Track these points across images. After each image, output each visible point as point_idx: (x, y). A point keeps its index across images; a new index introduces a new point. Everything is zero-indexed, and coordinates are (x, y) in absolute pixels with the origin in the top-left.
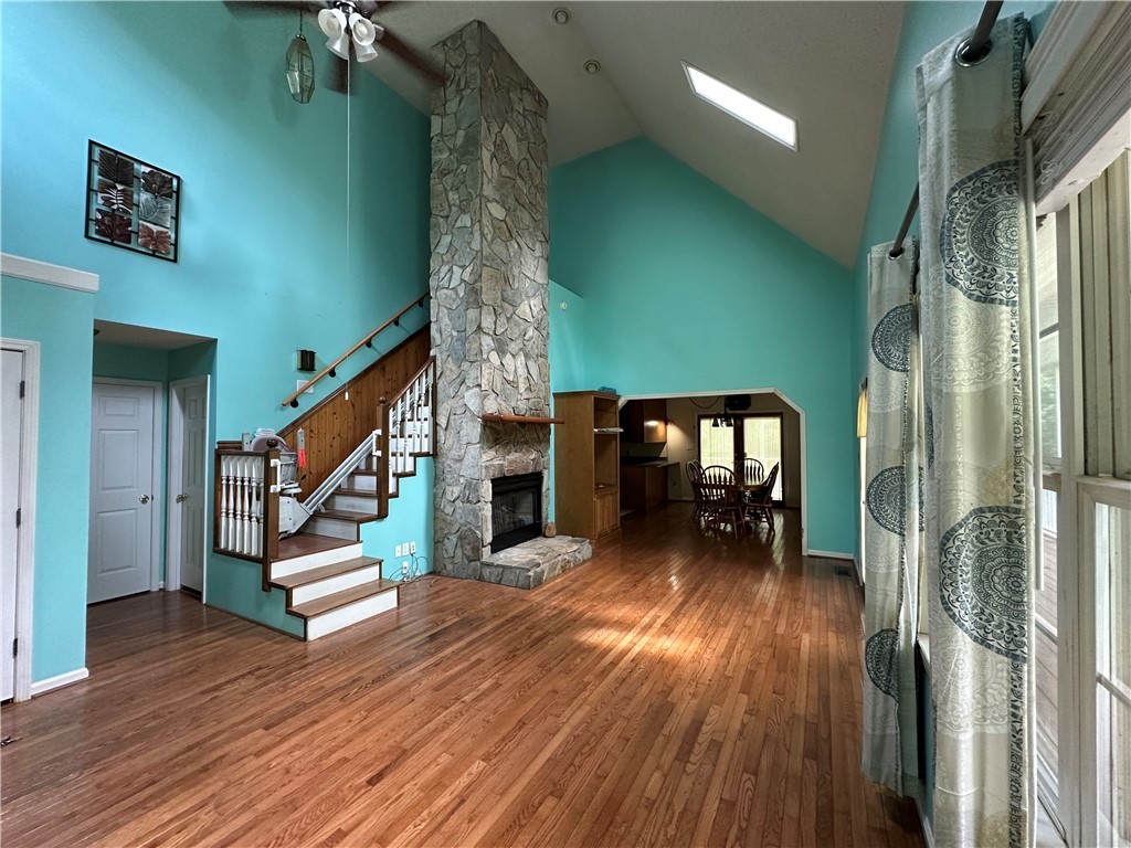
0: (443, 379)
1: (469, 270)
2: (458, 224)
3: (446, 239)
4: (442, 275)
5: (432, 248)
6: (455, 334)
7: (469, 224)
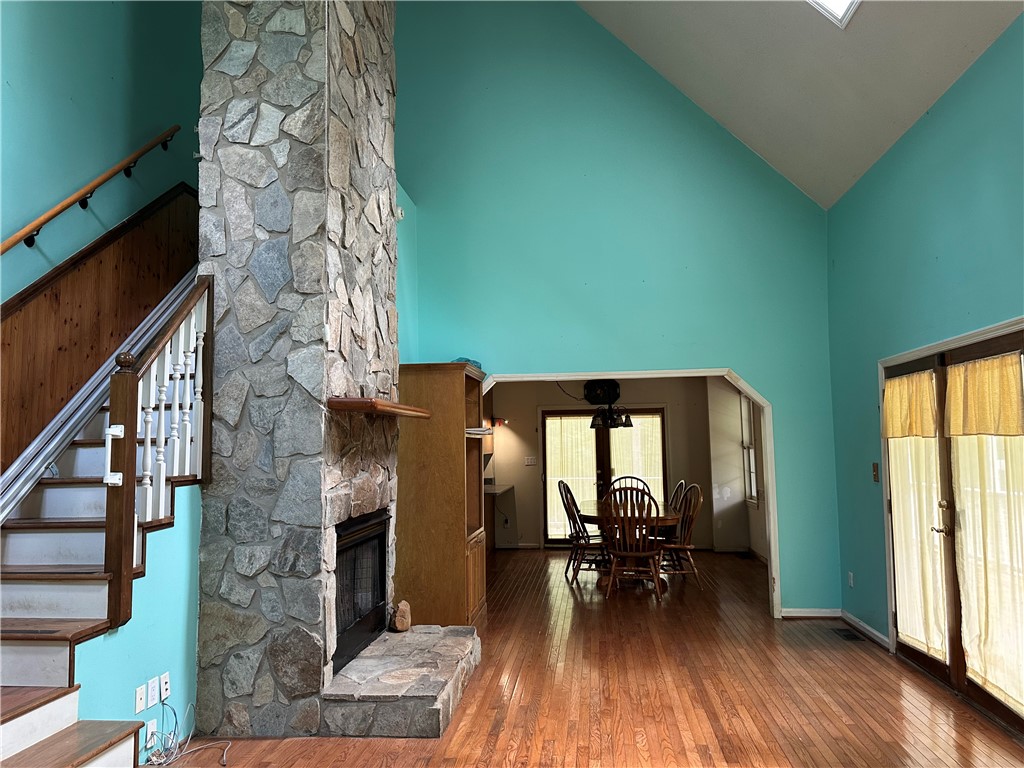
0: (230, 324)
1: (300, 115)
2: (275, 24)
3: (244, 51)
4: (232, 117)
5: (207, 60)
6: (262, 235)
7: (301, 29)
